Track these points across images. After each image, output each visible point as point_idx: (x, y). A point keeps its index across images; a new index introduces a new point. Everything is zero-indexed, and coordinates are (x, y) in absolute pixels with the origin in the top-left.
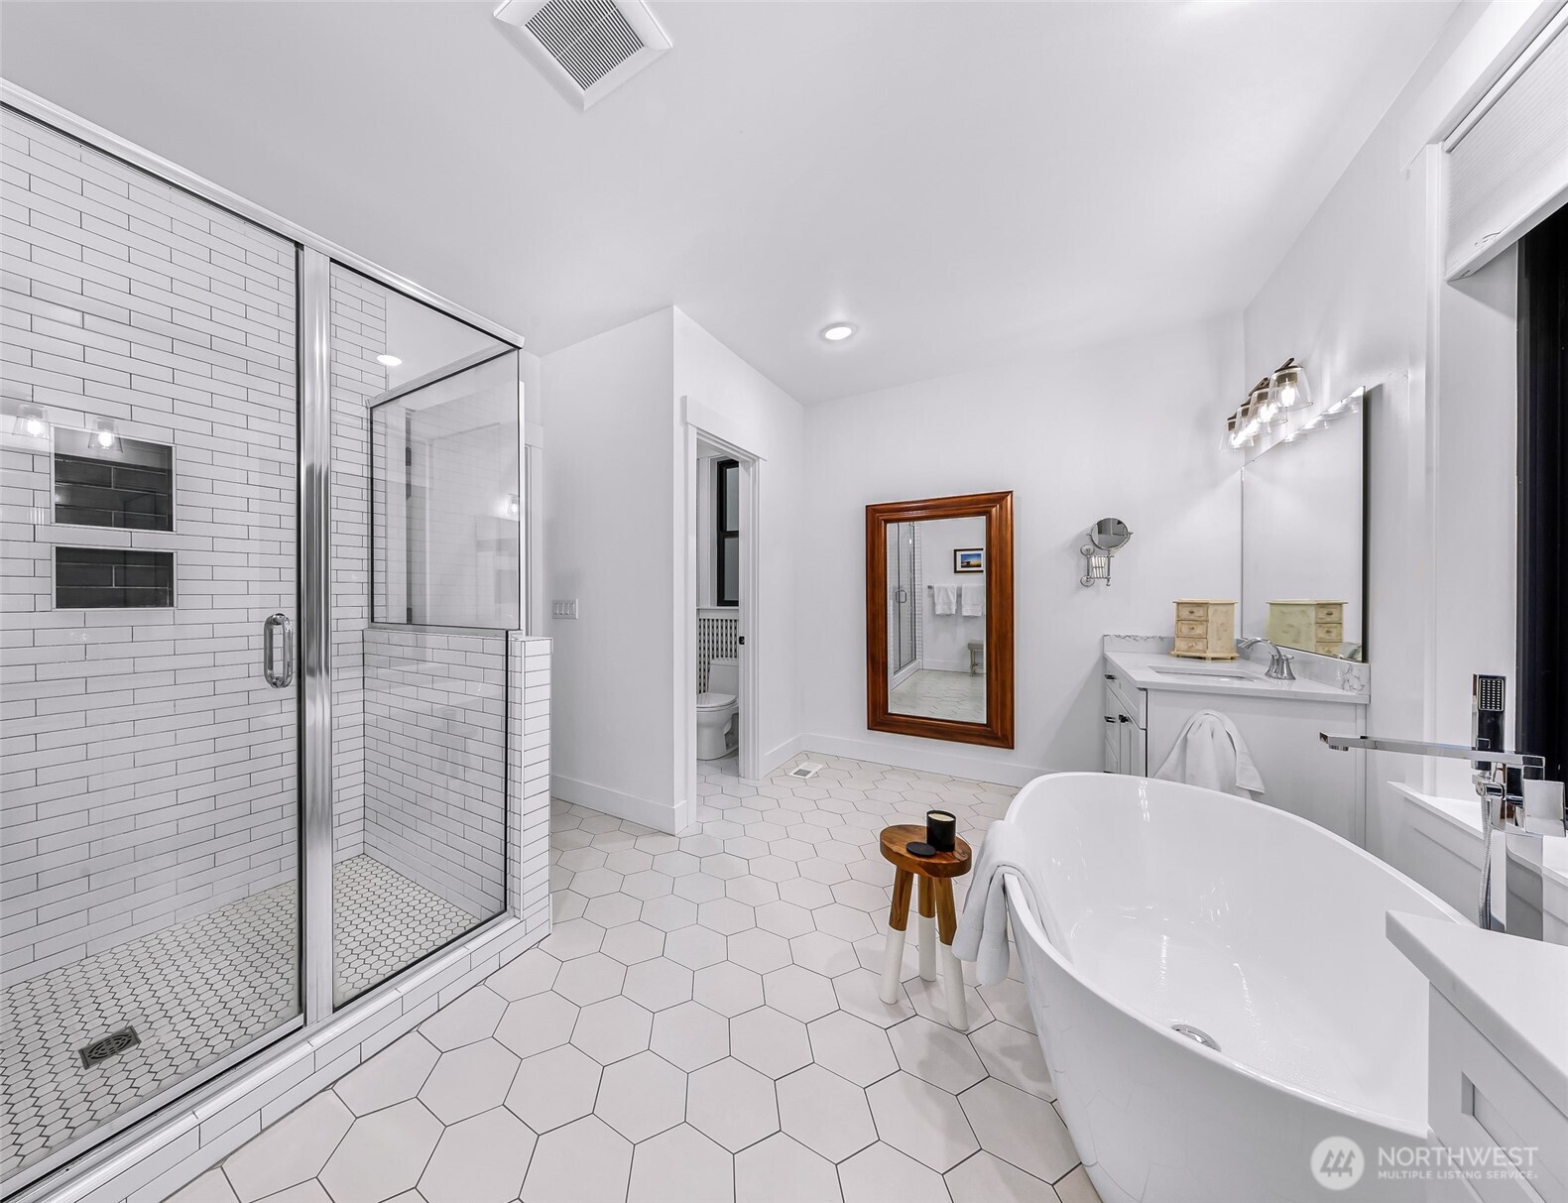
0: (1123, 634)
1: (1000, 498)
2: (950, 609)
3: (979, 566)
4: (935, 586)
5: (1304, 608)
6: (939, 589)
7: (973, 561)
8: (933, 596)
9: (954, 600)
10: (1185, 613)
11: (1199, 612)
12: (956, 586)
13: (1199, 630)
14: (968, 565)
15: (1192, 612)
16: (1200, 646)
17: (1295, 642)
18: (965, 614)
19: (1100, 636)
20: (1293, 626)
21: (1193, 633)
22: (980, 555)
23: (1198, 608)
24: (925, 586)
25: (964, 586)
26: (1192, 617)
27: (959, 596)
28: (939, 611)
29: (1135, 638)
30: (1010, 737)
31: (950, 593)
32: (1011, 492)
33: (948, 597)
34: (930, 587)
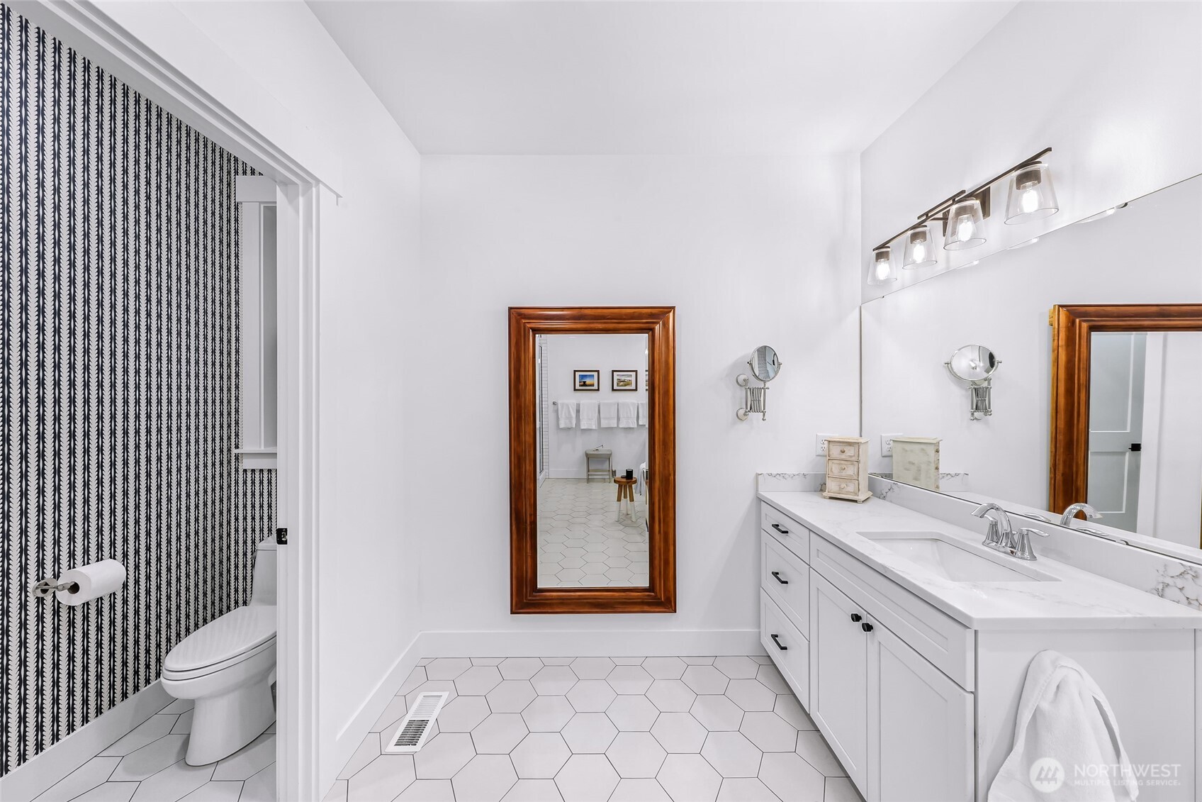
0: (774, 473)
1: (662, 314)
2: (571, 423)
3: (593, 385)
4: (559, 402)
5: (923, 446)
6: (563, 404)
7: (588, 381)
8: (557, 411)
9: (574, 415)
10: (835, 451)
11: (850, 451)
12: (575, 402)
13: (850, 471)
14: (585, 384)
15: (843, 452)
16: (851, 488)
17: (916, 479)
18: (582, 427)
19: (754, 475)
20: (913, 464)
21: (844, 473)
22: (593, 376)
23: (849, 448)
24: (550, 403)
25: (581, 402)
26: (843, 456)
27: (578, 411)
28: (562, 426)
29: (783, 476)
30: (673, 599)
31: (571, 409)
32: (674, 308)
33: (569, 412)
34: (554, 403)
